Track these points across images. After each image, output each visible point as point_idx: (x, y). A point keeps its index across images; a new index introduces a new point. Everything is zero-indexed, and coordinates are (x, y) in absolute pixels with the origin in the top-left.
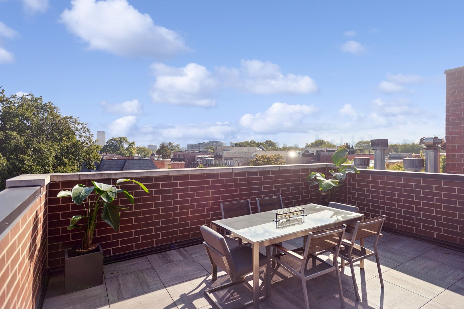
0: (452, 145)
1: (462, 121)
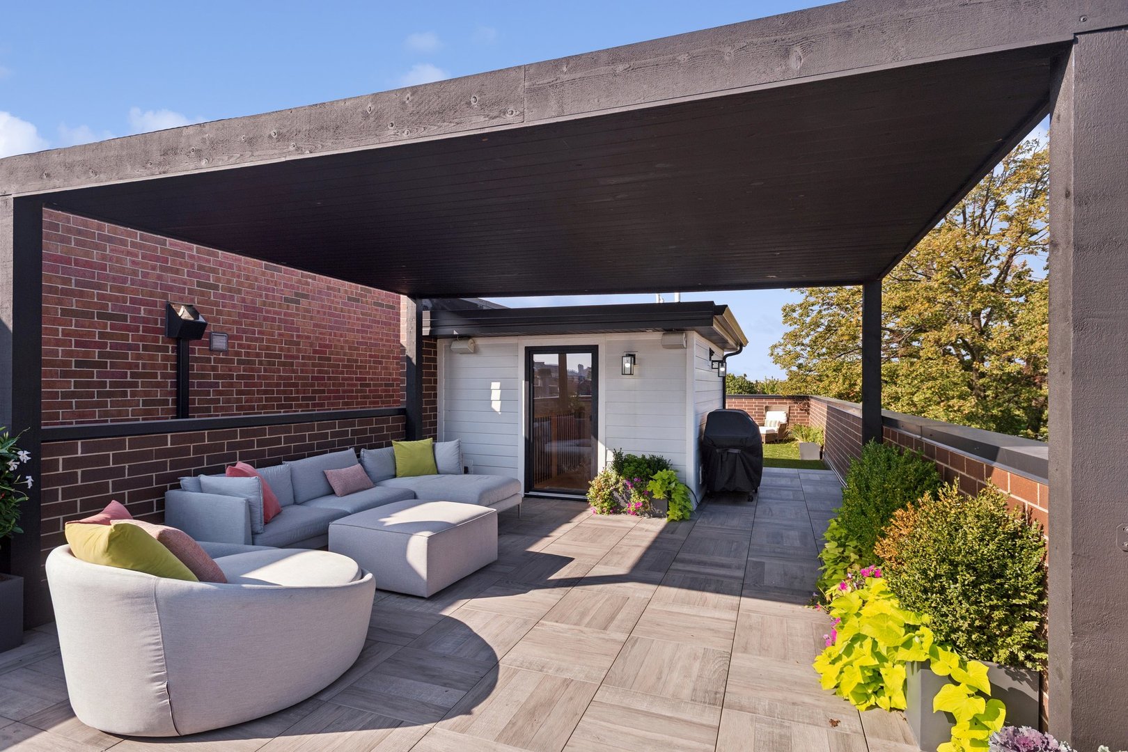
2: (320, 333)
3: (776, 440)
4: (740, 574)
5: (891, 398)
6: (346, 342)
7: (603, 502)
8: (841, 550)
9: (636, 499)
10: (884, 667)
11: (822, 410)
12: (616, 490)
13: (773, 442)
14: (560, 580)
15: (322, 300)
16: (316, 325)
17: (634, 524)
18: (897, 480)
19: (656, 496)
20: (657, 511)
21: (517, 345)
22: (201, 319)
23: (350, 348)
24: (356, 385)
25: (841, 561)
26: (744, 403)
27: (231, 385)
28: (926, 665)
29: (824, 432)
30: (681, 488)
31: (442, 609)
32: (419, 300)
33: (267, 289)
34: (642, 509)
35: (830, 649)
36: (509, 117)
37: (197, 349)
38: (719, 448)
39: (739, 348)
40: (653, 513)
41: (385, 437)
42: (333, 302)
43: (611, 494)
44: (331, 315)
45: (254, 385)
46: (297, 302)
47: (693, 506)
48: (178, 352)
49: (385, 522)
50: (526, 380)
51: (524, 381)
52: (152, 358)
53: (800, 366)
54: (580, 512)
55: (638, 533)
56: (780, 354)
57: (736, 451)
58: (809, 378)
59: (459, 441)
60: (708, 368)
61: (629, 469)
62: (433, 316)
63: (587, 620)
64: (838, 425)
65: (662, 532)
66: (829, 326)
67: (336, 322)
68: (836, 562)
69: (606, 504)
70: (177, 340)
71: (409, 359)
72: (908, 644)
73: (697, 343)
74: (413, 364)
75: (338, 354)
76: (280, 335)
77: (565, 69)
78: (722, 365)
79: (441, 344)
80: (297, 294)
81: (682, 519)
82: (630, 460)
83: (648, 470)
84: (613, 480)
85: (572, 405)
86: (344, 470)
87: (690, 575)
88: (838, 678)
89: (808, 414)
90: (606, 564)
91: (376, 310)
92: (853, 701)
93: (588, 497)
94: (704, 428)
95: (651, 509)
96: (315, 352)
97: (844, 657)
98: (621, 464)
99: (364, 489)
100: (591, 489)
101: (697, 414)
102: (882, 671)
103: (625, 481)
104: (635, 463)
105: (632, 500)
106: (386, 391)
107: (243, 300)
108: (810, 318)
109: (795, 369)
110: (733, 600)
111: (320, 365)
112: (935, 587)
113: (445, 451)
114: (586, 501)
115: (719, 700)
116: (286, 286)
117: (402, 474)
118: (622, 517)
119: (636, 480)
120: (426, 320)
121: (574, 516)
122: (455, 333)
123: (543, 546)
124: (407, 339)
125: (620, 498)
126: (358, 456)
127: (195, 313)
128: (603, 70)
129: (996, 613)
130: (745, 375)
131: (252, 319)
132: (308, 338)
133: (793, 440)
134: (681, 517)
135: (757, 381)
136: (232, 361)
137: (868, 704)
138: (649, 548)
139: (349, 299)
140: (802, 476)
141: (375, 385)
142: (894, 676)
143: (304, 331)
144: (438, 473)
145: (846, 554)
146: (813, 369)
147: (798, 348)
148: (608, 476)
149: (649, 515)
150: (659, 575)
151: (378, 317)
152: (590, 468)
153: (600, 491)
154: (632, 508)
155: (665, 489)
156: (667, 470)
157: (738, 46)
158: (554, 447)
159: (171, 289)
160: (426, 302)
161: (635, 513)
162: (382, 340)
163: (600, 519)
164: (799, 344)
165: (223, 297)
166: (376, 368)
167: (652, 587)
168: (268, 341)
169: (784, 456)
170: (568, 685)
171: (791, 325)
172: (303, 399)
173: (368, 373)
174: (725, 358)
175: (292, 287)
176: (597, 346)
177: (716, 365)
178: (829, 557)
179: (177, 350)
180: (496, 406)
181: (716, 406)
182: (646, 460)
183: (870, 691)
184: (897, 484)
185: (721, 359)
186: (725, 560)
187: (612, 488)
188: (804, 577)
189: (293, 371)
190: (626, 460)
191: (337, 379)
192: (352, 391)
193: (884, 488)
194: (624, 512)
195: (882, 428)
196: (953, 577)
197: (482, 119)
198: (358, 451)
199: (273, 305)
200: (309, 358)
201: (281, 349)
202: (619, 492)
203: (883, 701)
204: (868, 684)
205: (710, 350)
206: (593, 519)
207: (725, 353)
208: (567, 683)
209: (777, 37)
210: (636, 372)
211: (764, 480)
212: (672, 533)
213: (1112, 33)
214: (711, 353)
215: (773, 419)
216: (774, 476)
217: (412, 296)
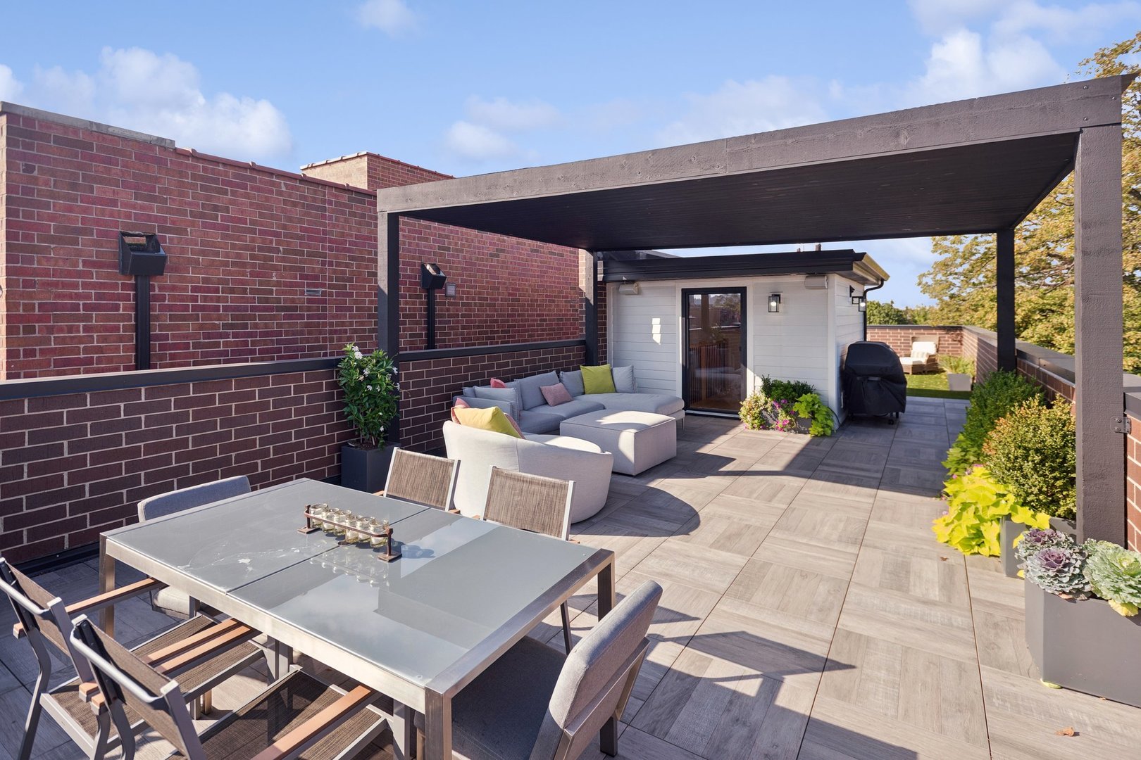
0: (26, 302)
1: (52, 246)
2: (512, 280)
3: (924, 372)
4: (879, 475)
5: (1055, 329)
6: (530, 285)
7: (753, 420)
8: (963, 454)
9: (783, 418)
10: (983, 525)
11: (974, 341)
12: (766, 410)
13: (920, 373)
14: (728, 472)
15: (514, 254)
16: (509, 274)
17: (783, 438)
18: (1006, 399)
19: (802, 416)
20: (802, 428)
21: (674, 288)
22: (442, 274)
23: (533, 290)
24: (536, 320)
25: (962, 462)
26: (889, 333)
27: (458, 322)
28: (1008, 517)
29: (975, 364)
30: (824, 409)
31: (648, 483)
32: (595, 253)
33: (478, 248)
34: (789, 426)
35: (946, 517)
36: (717, 170)
37: (438, 296)
38: (859, 376)
39: (880, 283)
40: (798, 430)
41: (572, 363)
42: (520, 254)
43: (760, 413)
44: (520, 264)
45: (472, 322)
46: (498, 256)
47: (834, 424)
48: (428, 299)
49: (600, 423)
50: (682, 317)
51: (680, 318)
52: (414, 303)
53: (952, 297)
54: (734, 427)
55: (786, 444)
56: (930, 284)
57: (876, 379)
58: (962, 308)
59: (633, 367)
60: (849, 304)
61: (775, 393)
62: (605, 265)
63: (755, 495)
64: (985, 356)
65: (808, 444)
66: (985, 254)
67: (523, 270)
68: (958, 462)
69: (756, 421)
70: (428, 291)
71: (587, 300)
72: (996, 505)
73: (838, 284)
74: (591, 304)
75: (524, 295)
76: (487, 282)
77: (753, 141)
78: (863, 301)
79: (610, 287)
80: (497, 250)
81: (824, 435)
82: (777, 385)
83: (794, 393)
84: (762, 402)
85: (713, 335)
86: (552, 387)
87: (834, 474)
88: (949, 535)
89: (962, 344)
90: (763, 464)
91: (550, 258)
92: (961, 549)
93: (741, 416)
94: (845, 358)
95: (797, 426)
96: (510, 294)
97: (956, 521)
98: (769, 388)
99: (567, 402)
100: (742, 409)
101: (838, 346)
102: (982, 529)
103: (773, 402)
104: (782, 388)
105: (779, 418)
106: (558, 325)
107: (465, 258)
108: (963, 246)
109: (947, 298)
110: (873, 491)
111: (512, 305)
112: (1016, 466)
113: (621, 374)
114: (739, 419)
115: (859, 541)
116: (490, 244)
117: (590, 391)
118: (771, 432)
119: (783, 401)
120: (600, 269)
121: (729, 430)
122: (624, 279)
123: (707, 450)
124: (585, 283)
125: (769, 417)
126: (559, 376)
127: (437, 269)
128: (778, 142)
129: (1058, 482)
130: (892, 302)
131: (470, 271)
132: (505, 283)
133: (944, 371)
134: (822, 433)
135: (907, 307)
136: (457, 304)
137: (972, 551)
138: (798, 455)
139: (532, 251)
140: (947, 405)
141: (550, 320)
142: (992, 531)
143: (502, 278)
144: (616, 392)
145: (967, 457)
146: (967, 298)
147: (951, 278)
148: (757, 397)
149: (795, 431)
150: (809, 473)
151: (552, 263)
152: (740, 391)
153: (750, 410)
154: (780, 425)
155: (809, 410)
156: (811, 393)
157: (866, 130)
158: (703, 373)
159: (423, 252)
160: (600, 254)
161: (782, 429)
162: (554, 282)
163: (752, 433)
164: (951, 274)
165: (453, 256)
166: (550, 306)
167: (804, 480)
168: (480, 287)
169: (932, 387)
170: (749, 528)
171: (940, 254)
172: (502, 332)
173: (545, 310)
174: (865, 292)
175: (494, 244)
176: (746, 287)
177: (856, 300)
178: (953, 459)
179: (428, 297)
180: (657, 338)
181: (857, 338)
182: (791, 385)
183: (974, 543)
184: (1007, 402)
185: (861, 295)
186: (867, 466)
187: (761, 408)
188: (935, 480)
189: (496, 310)
190: (773, 385)
191: (523, 315)
192: (533, 325)
193: (997, 405)
194: (772, 428)
195: (1016, 360)
196: (1026, 458)
197: (699, 170)
198: (558, 373)
199: (482, 260)
200: (506, 300)
201: (488, 293)
202: (767, 411)
203: (984, 551)
204: (973, 539)
205: (851, 287)
206: (746, 433)
207: (866, 287)
208: (748, 527)
209: (891, 125)
210: (781, 309)
211: (908, 407)
212: (817, 445)
213: (1104, 127)
214: (852, 290)
215: (921, 350)
216: (917, 404)
217: (590, 250)
